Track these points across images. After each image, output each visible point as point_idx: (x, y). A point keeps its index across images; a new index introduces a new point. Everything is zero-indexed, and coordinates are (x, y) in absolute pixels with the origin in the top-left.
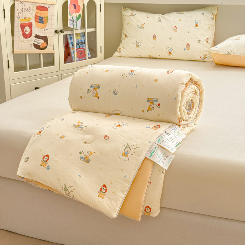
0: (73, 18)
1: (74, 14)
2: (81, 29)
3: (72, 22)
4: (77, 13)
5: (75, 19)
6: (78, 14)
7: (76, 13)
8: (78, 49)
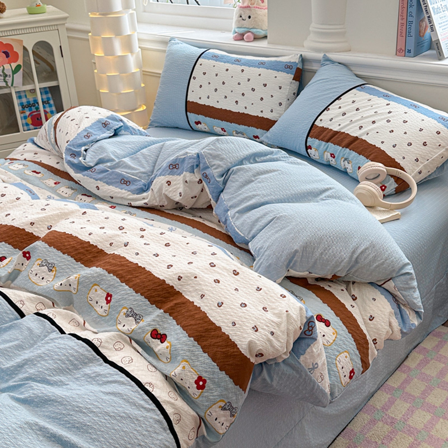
0: (5, 71)
1: (7, 66)
2: (24, 84)
3: (2, 78)
4: (12, 64)
5: (9, 73)
6: (14, 65)
7: (9, 63)
8: (34, 112)
